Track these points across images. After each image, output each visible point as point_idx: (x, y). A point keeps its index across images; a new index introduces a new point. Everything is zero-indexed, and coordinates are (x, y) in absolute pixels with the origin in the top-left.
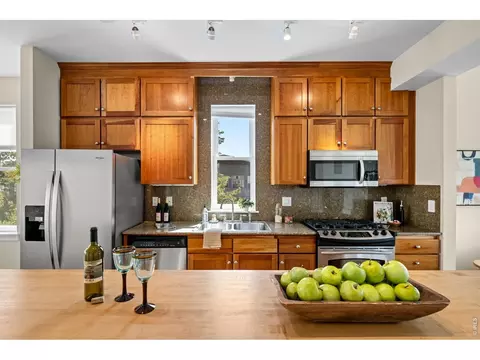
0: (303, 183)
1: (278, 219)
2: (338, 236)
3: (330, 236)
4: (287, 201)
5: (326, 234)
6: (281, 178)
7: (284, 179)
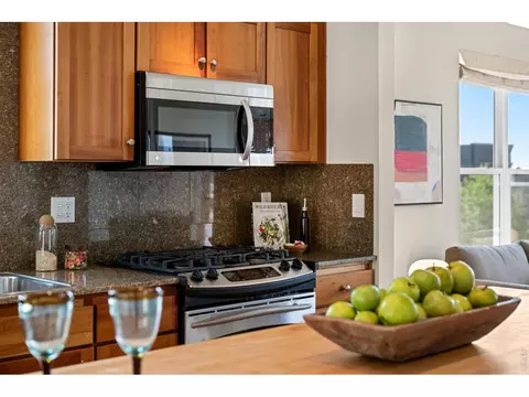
0: (125, 156)
1: (45, 260)
2: (222, 283)
3: (206, 284)
4: (63, 209)
5: (197, 279)
6: (72, 140)
7: (80, 142)
